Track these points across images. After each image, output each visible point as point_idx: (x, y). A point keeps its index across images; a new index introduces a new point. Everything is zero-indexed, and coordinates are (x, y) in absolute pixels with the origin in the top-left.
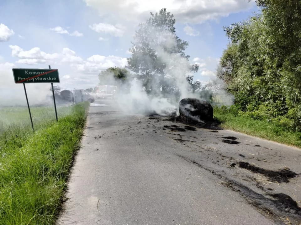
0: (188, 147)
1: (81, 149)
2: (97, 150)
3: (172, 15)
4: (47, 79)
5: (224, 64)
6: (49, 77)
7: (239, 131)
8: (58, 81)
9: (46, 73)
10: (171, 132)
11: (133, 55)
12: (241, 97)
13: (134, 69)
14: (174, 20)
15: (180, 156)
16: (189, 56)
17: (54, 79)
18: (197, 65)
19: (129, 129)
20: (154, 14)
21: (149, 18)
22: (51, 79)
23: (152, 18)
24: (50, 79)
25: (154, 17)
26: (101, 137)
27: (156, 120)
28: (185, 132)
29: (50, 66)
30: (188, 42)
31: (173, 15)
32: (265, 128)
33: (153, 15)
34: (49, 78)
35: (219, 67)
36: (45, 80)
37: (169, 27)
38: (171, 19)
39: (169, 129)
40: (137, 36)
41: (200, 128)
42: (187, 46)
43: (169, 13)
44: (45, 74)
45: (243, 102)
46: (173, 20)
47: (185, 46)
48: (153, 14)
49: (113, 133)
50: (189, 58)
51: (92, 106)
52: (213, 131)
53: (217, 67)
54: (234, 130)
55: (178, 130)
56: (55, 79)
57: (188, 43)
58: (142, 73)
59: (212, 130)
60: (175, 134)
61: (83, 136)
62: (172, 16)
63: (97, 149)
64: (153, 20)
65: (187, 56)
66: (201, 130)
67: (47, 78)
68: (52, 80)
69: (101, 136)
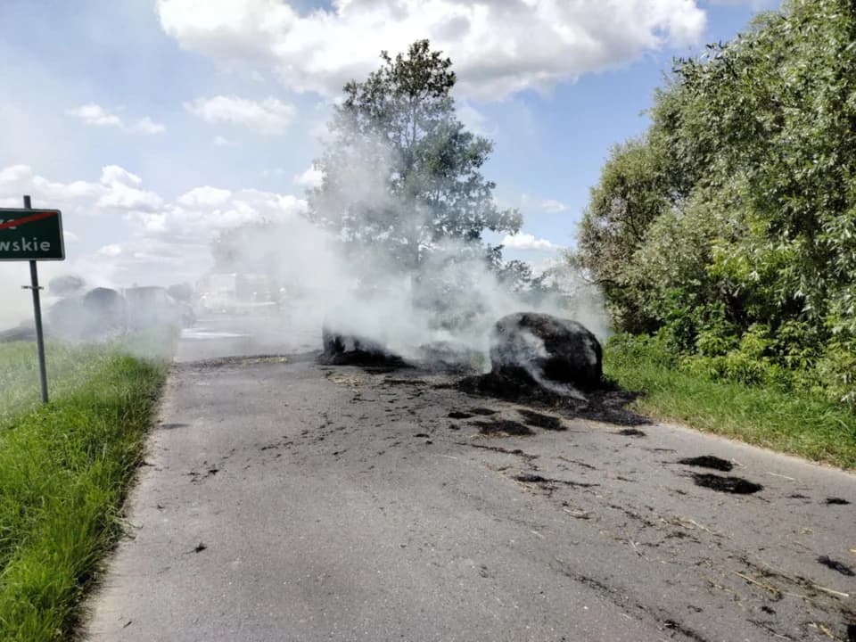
0: (586, 518)
1: (123, 544)
2: (200, 549)
3: (448, 60)
4: (11, 247)
5: (603, 207)
6: (23, 240)
7: (712, 430)
8: (56, 252)
9: (12, 224)
10: (484, 441)
11: (324, 179)
12: (672, 308)
13: (326, 223)
14: (453, 74)
15: (584, 579)
16: (493, 185)
17: (42, 246)
18: (519, 212)
19: (323, 427)
20: (393, 55)
21: (379, 68)
22: (32, 246)
23: (386, 69)
24: (26, 246)
25: (392, 66)
26: (214, 472)
27: (411, 389)
28: (532, 438)
29: (27, 199)
30: (492, 140)
31: (451, 61)
32: (815, 423)
33: (390, 59)
34: (20, 244)
35: (588, 216)
36: (7, 248)
37: (434, 96)
38: (444, 73)
39: (469, 424)
40: (337, 121)
41: (572, 417)
42: (489, 155)
43: (438, 54)
44: (8, 229)
45: (681, 325)
46: (448, 76)
47: (483, 154)
48: (389, 56)
49: (264, 449)
50: (491, 190)
51: (186, 340)
52: (627, 433)
53: (584, 217)
54: (692, 425)
55: (505, 430)
56: (45, 246)
57: (490, 145)
58: (352, 234)
59: (622, 428)
60: (502, 451)
61: (144, 468)
62: (447, 63)
63: (197, 545)
64: (388, 74)
65: (488, 185)
66: (581, 424)
67: (15, 244)
68: (34, 251)
69: (217, 468)
